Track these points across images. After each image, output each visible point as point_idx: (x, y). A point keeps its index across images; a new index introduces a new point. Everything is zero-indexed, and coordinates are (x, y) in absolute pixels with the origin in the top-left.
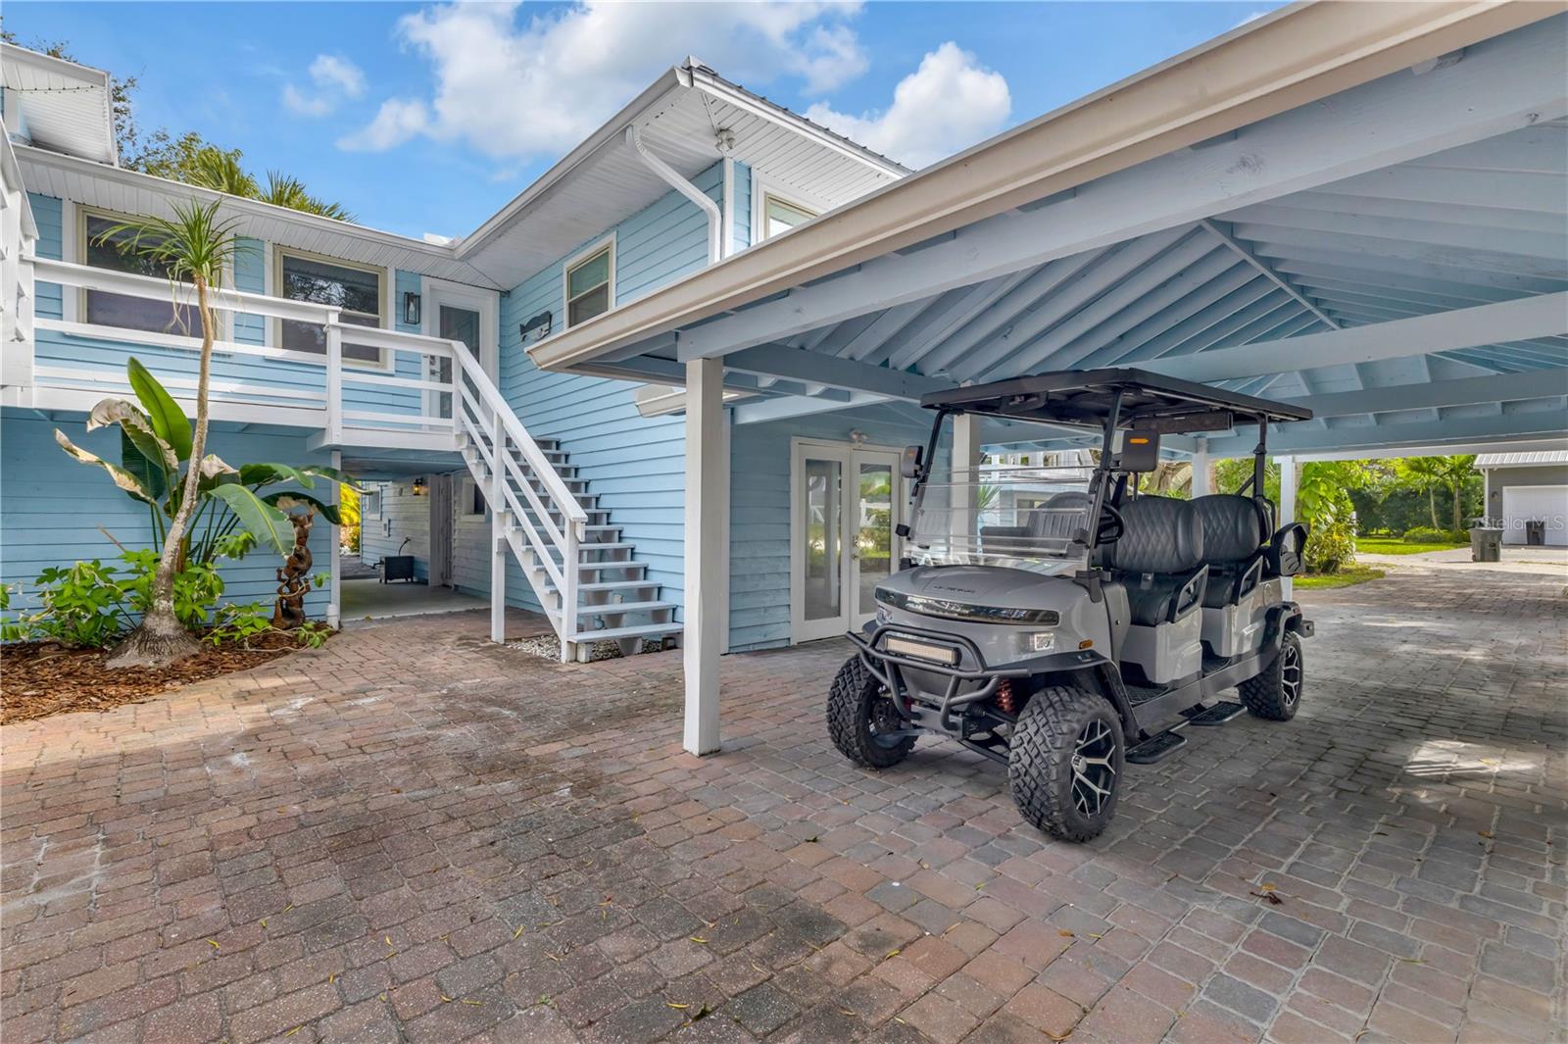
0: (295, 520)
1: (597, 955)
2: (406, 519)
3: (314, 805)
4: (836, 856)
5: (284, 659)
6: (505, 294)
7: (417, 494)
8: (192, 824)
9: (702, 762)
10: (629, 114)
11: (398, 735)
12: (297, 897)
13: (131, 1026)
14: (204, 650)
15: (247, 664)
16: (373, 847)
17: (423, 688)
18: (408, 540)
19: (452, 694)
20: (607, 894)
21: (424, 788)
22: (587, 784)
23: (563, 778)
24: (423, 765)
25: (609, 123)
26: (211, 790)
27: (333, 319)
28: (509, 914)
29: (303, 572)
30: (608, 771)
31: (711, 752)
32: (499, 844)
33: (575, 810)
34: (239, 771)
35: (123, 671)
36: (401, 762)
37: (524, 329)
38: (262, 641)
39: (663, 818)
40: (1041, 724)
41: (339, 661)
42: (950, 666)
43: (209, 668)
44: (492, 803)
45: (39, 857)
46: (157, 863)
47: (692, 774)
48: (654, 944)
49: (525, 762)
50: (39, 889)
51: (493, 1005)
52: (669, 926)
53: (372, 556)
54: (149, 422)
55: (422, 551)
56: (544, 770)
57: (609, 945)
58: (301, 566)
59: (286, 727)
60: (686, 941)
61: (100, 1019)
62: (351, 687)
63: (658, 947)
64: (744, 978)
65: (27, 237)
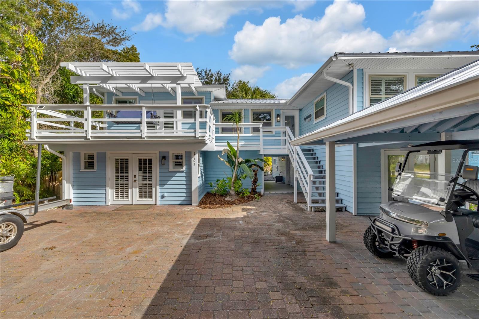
0: (254, 171)
1: (287, 273)
2: (281, 166)
3: (250, 234)
4: (350, 273)
5: (252, 201)
6: (301, 110)
7: (283, 161)
8: (233, 232)
9: (330, 243)
10: (322, 69)
11: (267, 223)
12: (244, 248)
13: (223, 259)
14: (239, 198)
15: (246, 202)
16: (257, 244)
17: (275, 212)
18: (281, 172)
19: (280, 215)
20: (293, 264)
21: (268, 235)
22: (299, 242)
23: (295, 239)
24: (270, 230)
25: (318, 71)
26: (236, 227)
27: (261, 126)
28: (275, 262)
29: (256, 182)
30: (305, 240)
31: (333, 242)
32: (277, 249)
33: (294, 247)
34: (240, 224)
35: (227, 201)
36: (266, 229)
37: (305, 119)
38: (249, 197)
39: (312, 253)
40: (417, 255)
41: (261, 203)
42: (389, 232)
43: (239, 202)
44: (279, 241)
45: (215, 233)
46: (228, 237)
47: (325, 246)
48: (298, 275)
49: (289, 234)
50: (214, 237)
51: (267, 274)
52: (302, 273)
53: (274, 175)
54: (231, 152)
55: (284, 175)
56: (292, 237)
57: (289, 272)
58: (256, 181)
59: (249, 217)
60: (304, 277)
61: (219, 257)
62: (262, 210)
63: (298, 276)
64: (312, 287)
65: (214, 120)
